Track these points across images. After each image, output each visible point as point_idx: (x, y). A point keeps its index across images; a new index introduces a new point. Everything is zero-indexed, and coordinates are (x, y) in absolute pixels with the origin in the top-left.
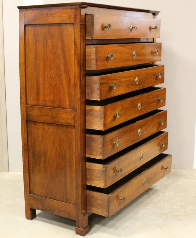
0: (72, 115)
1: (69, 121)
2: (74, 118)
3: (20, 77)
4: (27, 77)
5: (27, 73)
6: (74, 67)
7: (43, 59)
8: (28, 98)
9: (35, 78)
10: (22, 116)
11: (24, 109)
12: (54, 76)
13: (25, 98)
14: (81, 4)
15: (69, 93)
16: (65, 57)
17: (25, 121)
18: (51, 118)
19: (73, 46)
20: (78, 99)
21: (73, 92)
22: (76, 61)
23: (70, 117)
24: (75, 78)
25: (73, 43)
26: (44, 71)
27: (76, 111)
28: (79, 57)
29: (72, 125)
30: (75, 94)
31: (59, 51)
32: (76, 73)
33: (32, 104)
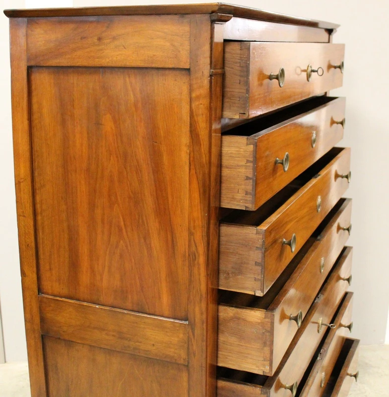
0: (181, 336)
1: (171, 352)
2: (186, 345)
3: (19, 216)
4: (39, 218)
5: (38, 206)
6: (186, 203)
7: (88, 170)
8: (45, 275)
9: (65, 225)
10: (28, 321)
12: (122, 223)
13: (35, 276)
15: (172, 275)
16: (157, 168)
17: (37, 336)
18: (113, 335)
19: (185, 139)
20: (201, 295)
21: (183, 274)
22: (195, 185)
23: (175, 340)
24: (191, 234)
25: (186, 129)
26: (92, 206)
27: (192, 325)
28: (207, 176)
29: (182, 362)
30: (190, 282)
31: (141, 151)
32: (194, 221)
33: (56, 293)
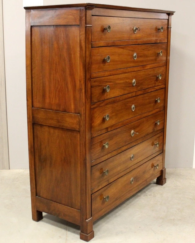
0: (77, 119)
1: (74, 126)
2: (79, 123)
3: (27, 79)
4: (33, 79)
5: (33, 75)
6: (79, 71)
7: (49, 61)
8: (35, 100)
9: (41, 81)
10: (28, 118)
11: (31, 112)
12: (59, 80)
13: (31, 101)
14: (86, 5)
15: (74, 97)
16: (70, 60)
17: (31, 124)
18: (56, 121)
19: (78, 49)
20: (83, 104)
21: (78, 96)
22: (81, 65)
23: (75, 121)
24: (80, 82)
25: (79, 46)
26: (50, 74)
27: (81, 116)
28: (85, 61)
29: (77, 130)
30: (80, 99)
31: (65, 54)
32: (81, 77)
33: (38, 107)
